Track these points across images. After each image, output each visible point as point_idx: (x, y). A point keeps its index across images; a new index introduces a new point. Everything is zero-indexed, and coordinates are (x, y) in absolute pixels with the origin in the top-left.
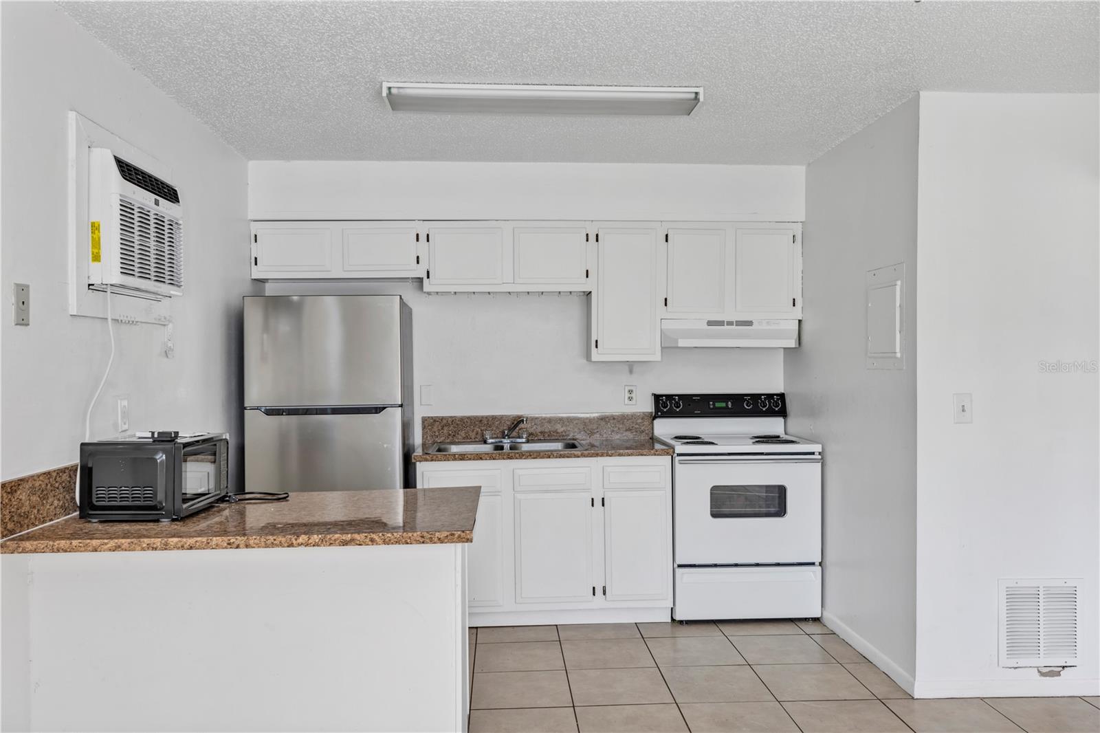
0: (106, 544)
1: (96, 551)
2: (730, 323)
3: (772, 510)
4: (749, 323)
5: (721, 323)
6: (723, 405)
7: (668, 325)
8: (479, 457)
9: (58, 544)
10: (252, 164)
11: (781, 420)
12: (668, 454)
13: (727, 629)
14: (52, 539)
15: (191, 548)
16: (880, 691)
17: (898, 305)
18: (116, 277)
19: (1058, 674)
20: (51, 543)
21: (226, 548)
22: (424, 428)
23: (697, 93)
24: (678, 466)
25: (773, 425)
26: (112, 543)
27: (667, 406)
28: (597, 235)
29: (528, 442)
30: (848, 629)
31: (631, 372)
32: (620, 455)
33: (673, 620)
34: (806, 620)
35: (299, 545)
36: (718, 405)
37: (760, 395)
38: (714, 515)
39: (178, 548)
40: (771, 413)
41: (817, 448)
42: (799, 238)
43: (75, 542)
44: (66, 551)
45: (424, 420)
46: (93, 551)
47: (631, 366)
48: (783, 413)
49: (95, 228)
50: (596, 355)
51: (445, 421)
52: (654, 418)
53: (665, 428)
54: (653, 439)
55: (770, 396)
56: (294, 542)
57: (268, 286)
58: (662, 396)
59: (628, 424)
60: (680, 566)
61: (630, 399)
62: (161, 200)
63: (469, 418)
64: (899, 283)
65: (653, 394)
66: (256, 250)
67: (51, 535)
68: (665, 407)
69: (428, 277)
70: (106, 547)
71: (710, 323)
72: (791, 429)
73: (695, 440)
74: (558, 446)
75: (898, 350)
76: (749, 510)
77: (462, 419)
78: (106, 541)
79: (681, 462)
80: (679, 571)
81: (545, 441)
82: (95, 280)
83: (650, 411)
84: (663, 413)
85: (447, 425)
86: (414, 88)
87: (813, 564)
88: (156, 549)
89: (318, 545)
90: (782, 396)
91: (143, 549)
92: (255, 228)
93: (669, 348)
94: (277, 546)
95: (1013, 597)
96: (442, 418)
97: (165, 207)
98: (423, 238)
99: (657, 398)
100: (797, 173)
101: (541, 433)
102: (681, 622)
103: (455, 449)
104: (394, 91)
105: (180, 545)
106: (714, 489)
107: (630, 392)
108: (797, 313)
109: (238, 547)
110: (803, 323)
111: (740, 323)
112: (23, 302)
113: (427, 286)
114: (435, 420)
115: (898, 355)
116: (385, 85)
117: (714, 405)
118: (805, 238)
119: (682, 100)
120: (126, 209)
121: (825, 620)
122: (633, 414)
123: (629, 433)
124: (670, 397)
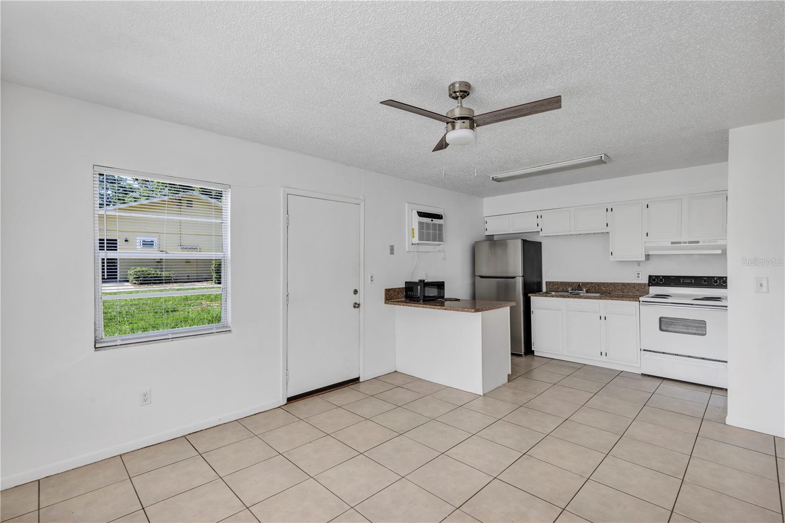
2: (685, 243)
3: (700, 332)
4: (697, 242)
5: (680, 243)
6: (689, 281)
7: (647, 245)
10: (485, 199)
14: (399, 302)
18: (417, 241)
22: (546, 285)
28: (612, 209)
31: (639, 265)
33: (642, 373)
36: (686, 281)
37: (714, 277)
38: (660, 330)
40: (719, 287)
45: (546, 282)
47: (639, 263)
49: (413, 229)
50: (612, 258)
51: (554, 283)
52: (649, 286)
53: (654, 290)
55: (720, 278)
57: (495, 237)
58: (653, 276)
60: (643, 350)
61: (638, 277)
62: (434, 220)
63: (564, 282)
65: (648, 275)
66: (487, 226)
67: (402, 302)
68: (654, 281)
69: (542, 231)
71: (672, 243)
77: (561, 283)
79: (642, 305)
80: (643, 352)
82: (413, 243)
83: (647, 283)
84: (652, 283)
85: (555, 285)
92: (486, 219)
96: (553, 282)
97: (436, 221)
98: (539, 217)
99: (650, 277)
102: (645, 375)
104: (494, 178)
106: (662, 318)
107: (638, 274)
111: (691, 242)
112: (392, 249)
113: (541, 234)
114: (550, 282)
117: (683, 281)
120: (421, 224)
122: (639, 284)
123: (637, 292)
124: (657, 277)
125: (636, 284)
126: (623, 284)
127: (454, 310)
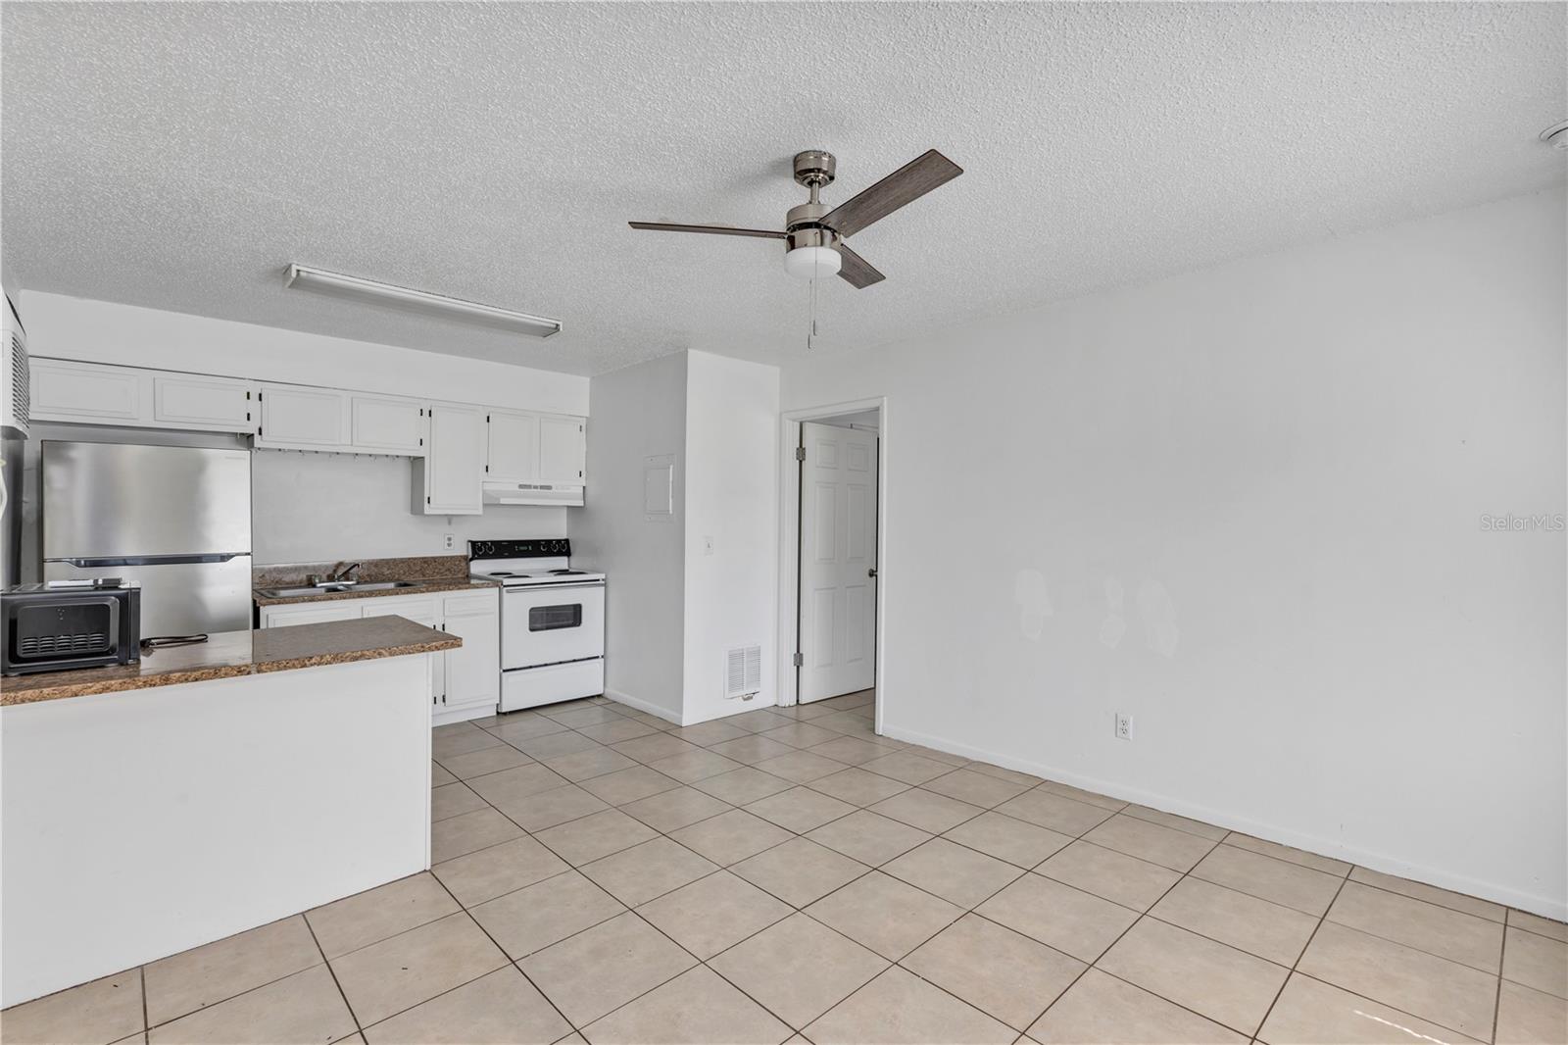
0: (90, 687)
1: (76, 695)
2: (536, 487)
3: (571, 622)
4: (549, 488)
5: (529, 487)
6: (526, 548)
7: (488, 487)
8: (312, 599)
9: (23, 695)
11: (566, 558)
12: (497, 586)
13: (543, 712)
15: (197, 680)
16: (662, 727)
17: (671, 479)
19: (752, 698)
20: (12, 695)
21: (236, 675)
23: (557, 325)
24: (505, 595)
25: (561, 562)
26: (98, 686)
27: (483, 550)
28: (430, 412)
29: (358, 583)
30: (627, 696)
31: (450, 523)
32: (460, 589)
33: (498, 713)
34: (593, 697)
35: (312, 665)
36: (522, 548)
37: (551, 541)
38: (532, 630)
39: (182, 682)
40: (560, 554)
41: (601, 576)
42: (584, 428)
43: (46, 691)
44: (34, 701)
46: (72, 696)
47: (450, 518)
48: (568, 554)
50: (428, 510)
52: (471, 560)
53: (479, 567)
54: (468, 576)
55: (559, 541)
56: (308, 663)
58: (477, 542)
59: (447, 565)
60: (504, 671)
61: (449, 545)
64: (671, 467)
65: (469, 541)
68: (481, 551)
69: (260, 433)
70: (89, 690)
71: (521, 486)
72: (573, 565)
73: (509, 575)
74: (391, 585)
75: (671, 509)
76: (556, 624)
78: (90, 685)
79: (508, 592)
80: (505, 675)
81: (372, 582)
83: (465, 553)
84: (479, 555)
86: (323, 275)
87: (597, 657)
88: (154, 685)
89: (330, 663)
90: (567, 541)
91: (138, 687)
93: (491, 505)
94: (290, 668)
95: (732, 657)
98: (254, 396)
99: (474, 543)
100: (584, 383)
101: (368, 575)
102: (505, 714)
103: (283, 593)
104: (302, 273)
105: (183, 678)
106: (532, 610)
107: (449, 539)
108: (583, 482)
109: (249, 673)
110: (587, 488)
111: (542, 487)
113: (258, 442)
115: (671, 512)
116: (294, 268)
117: (518, 548)
118: (589, 428)
119: (542, 327)
121: (606, 695)
122: (452, 557)
123: (447, 573)
124: (484, 543)
125: (447, 557)
126: (425, 560)
127: (391, 655)
